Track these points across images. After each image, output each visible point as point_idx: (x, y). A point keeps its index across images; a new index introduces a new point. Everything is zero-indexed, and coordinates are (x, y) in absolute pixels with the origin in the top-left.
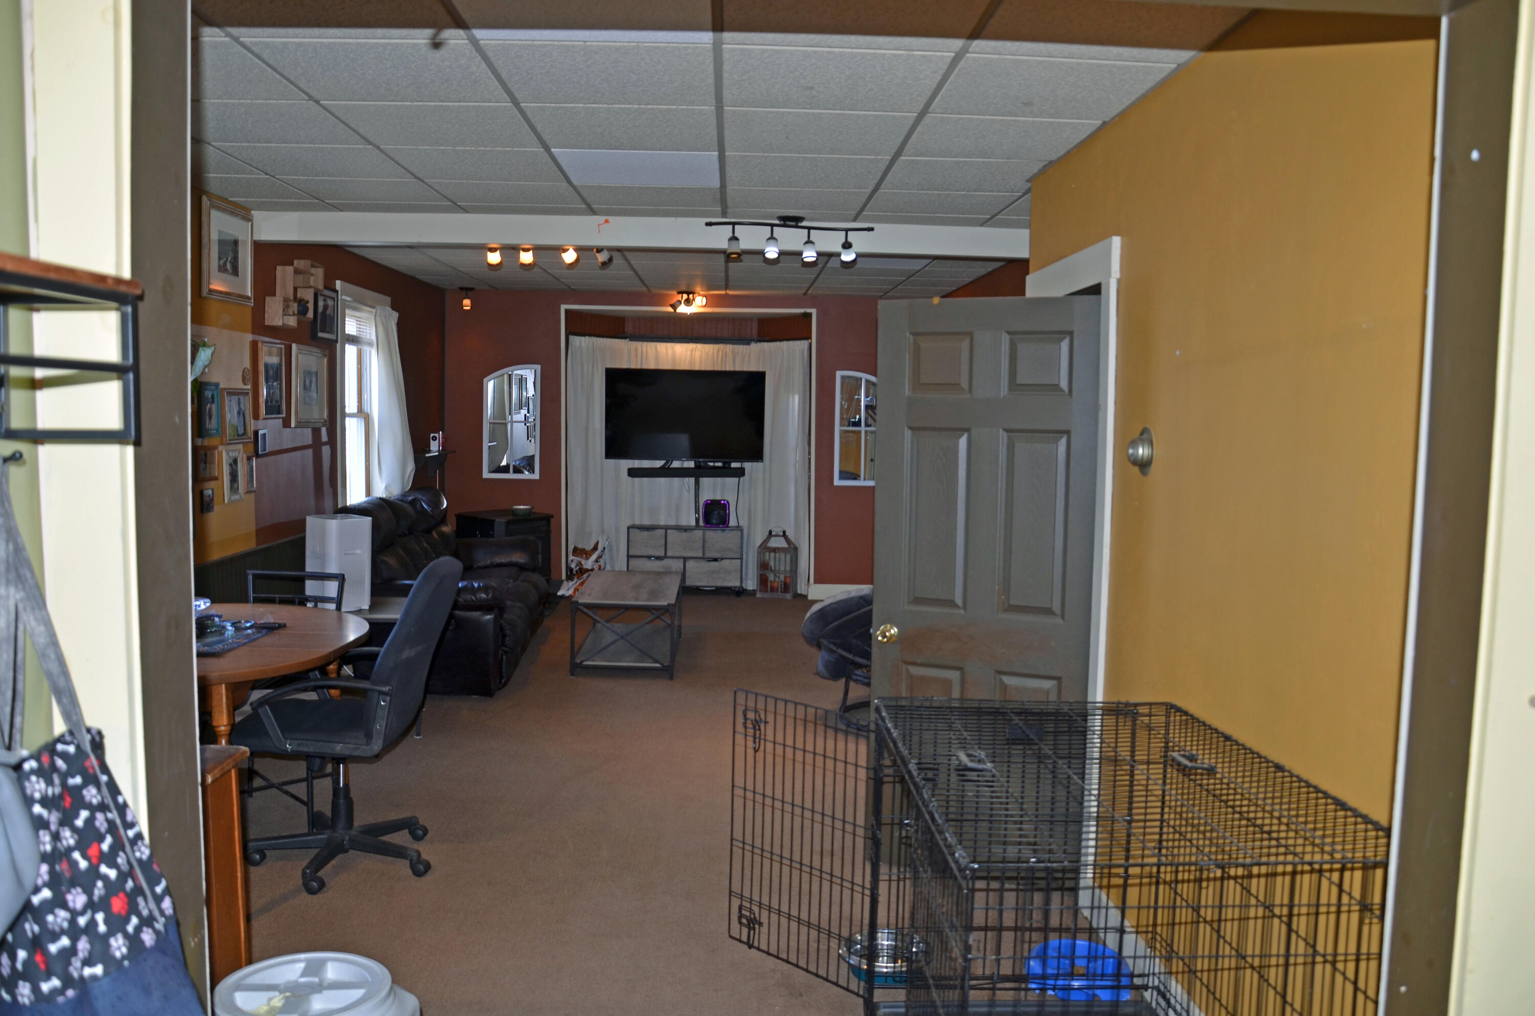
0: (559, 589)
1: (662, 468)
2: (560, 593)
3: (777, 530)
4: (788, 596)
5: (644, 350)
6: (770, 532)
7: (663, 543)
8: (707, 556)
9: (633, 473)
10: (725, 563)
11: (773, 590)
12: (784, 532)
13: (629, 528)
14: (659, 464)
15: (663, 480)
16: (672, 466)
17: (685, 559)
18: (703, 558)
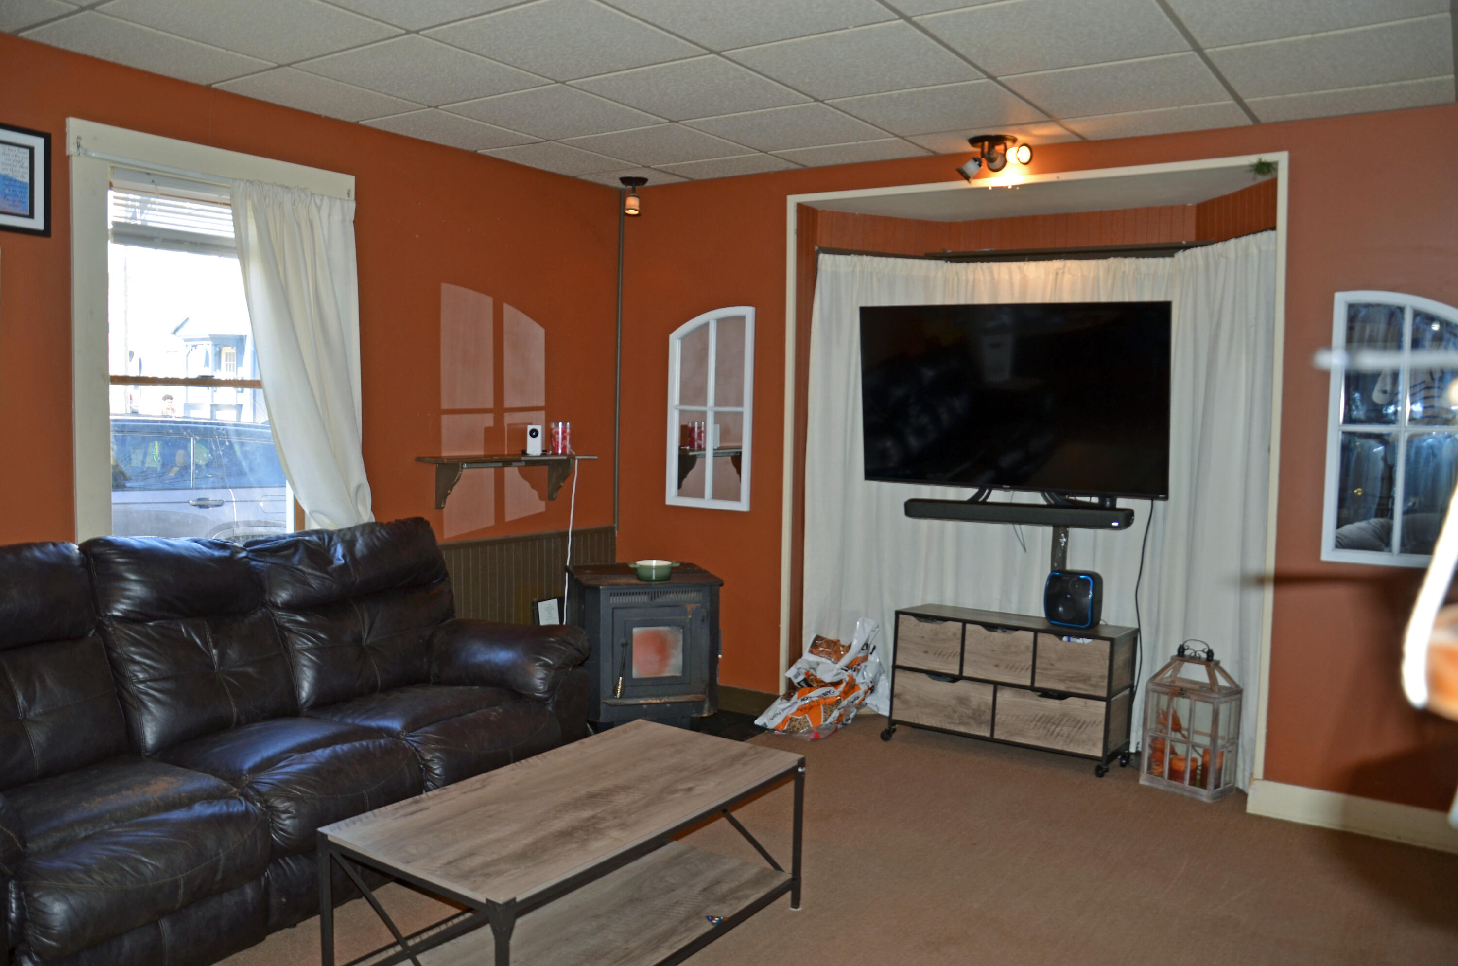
0: (760, 713)
1: (973, 501)
2: (758, 722)
3: (1196, 648)
4: (1205, 795)
5: (971, 277)
6: (1181, 650)
7: (959, 649)
8: (1037, 685)
9: (915, 509)
10: (1072, 703)
11: (1175, 775)
12: (1210, 653)
13: (898, 613)
14: (967, 493)
15: (969, 527)
16: (989, 500)
17: (997, 685)
18: (1032, 688)
